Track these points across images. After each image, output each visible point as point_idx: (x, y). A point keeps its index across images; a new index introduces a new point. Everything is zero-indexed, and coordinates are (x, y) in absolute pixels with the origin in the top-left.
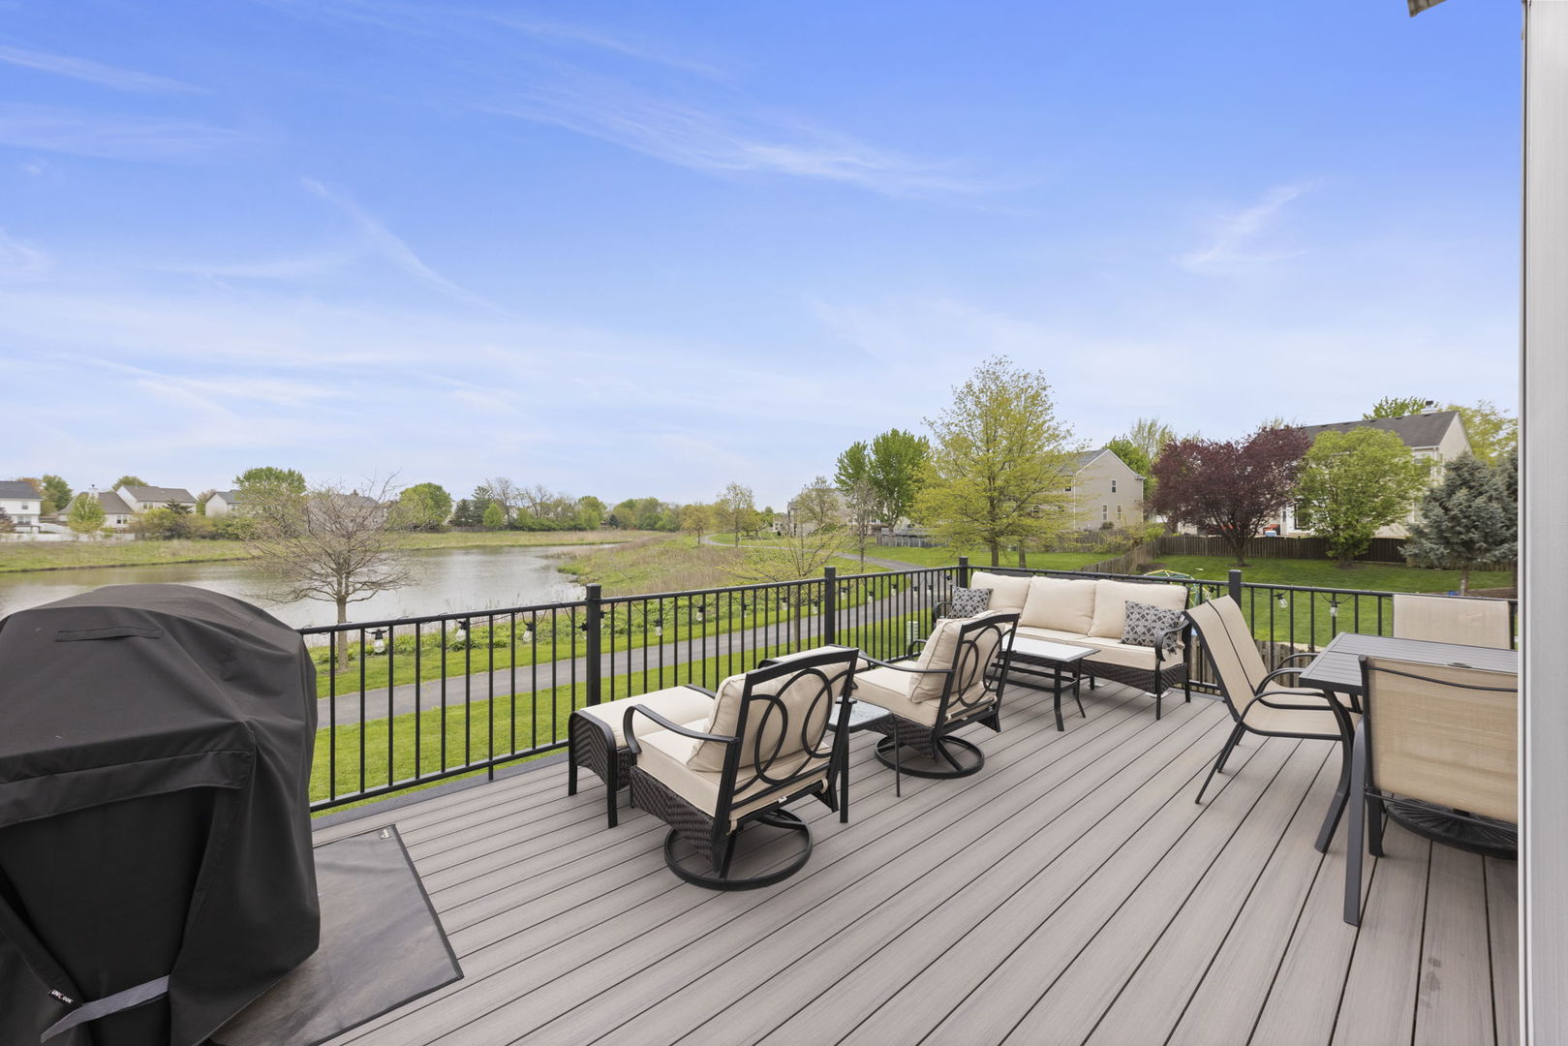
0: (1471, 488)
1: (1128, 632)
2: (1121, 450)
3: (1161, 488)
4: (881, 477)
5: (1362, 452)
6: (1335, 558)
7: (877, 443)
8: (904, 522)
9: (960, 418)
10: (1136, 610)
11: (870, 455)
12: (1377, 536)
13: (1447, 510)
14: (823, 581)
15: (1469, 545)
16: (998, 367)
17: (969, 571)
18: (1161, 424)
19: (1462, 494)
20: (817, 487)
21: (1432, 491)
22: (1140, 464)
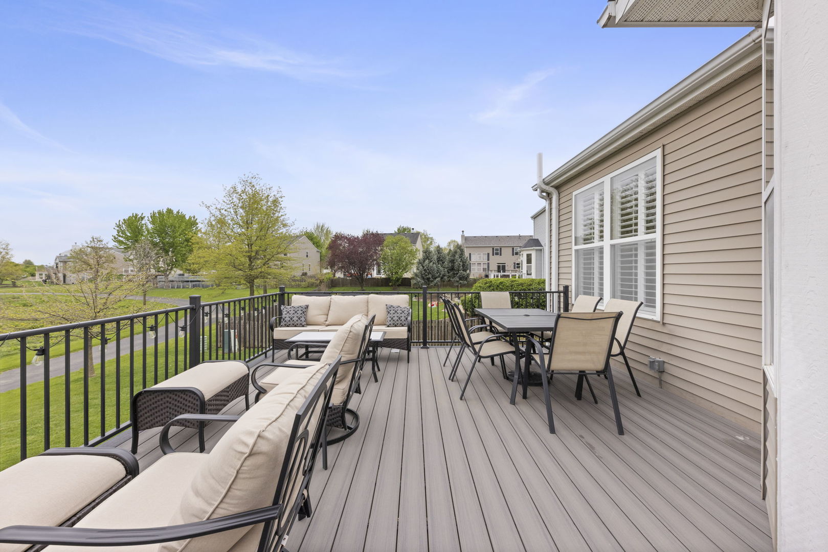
0: (429, 259)
1: (390, 321)
2: (310, 237)
3: (332, 256)
4: (157, 240)
5: (400, 244)
6: (392, 286)
7: (153, 216)
8: (176, 273)
9: (228, 206)
10: (392, 309)
11: (148, 224)
12: (404, 277)
13: (423, 267)
14: (188, 308)
15: (428, 279)
16: (253, 180)
17: (286, 295)
18: (326, 226)
19: (427, 261)
20: (93, 244)
21: (419, 260)
22: (318, 244)
